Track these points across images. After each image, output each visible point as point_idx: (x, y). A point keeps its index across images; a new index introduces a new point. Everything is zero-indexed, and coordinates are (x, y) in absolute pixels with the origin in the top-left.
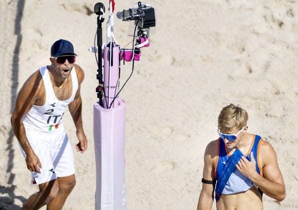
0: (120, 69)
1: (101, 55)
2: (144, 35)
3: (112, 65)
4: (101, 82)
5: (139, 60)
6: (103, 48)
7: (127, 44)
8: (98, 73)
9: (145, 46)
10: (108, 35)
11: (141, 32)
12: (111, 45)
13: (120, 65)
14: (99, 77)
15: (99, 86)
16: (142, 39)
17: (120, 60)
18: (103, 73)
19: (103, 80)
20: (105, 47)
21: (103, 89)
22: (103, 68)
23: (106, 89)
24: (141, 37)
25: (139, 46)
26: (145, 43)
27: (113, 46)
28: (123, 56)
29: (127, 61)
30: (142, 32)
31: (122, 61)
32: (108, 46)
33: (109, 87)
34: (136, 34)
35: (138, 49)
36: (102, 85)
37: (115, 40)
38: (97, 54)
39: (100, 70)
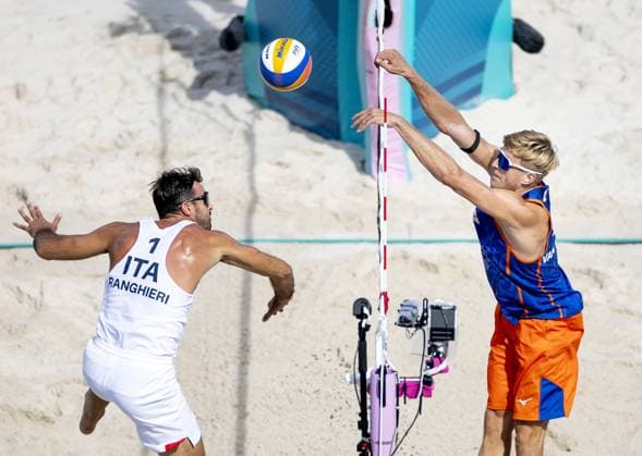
0: (398, 411)
1: (364, 388)
2: (438, 353)
3: (384, 405)
4: (365, 434)
5: (430, 396)
6: (368, 376)
7: (412, 370)
8: (360, 419)
9: (441, 372)
10: (375, 359)
11: (432, 349)
12: (383, 371)
13: (398, 405)
14: (363, 425)
15: (363, 442)
16: (436, 360)
17: (398, 396)
18: (369, 419)
19: (369, 431)
20: (372, 375)
21: (369, 446)
22: (368, 411)
23: (375, 447)
24: (434, 357)
25: (430, 372)
26: (442, 367)
27: (385, 373)
28: (404, 390)
29: (411, 397)
30: (436, 347)
31: (401, 399)
32: (378, 372)
33: (378, 443)
34: (426, 353)
35: (430, 377)
36: (367, 440)
37: (389, 363)
38: (359, 388)
39: (363, 414)
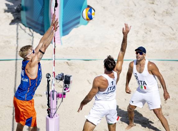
0: (57, 101)
1: (49, 96)
3: (54, 100)
4: (49, 107)
5: (65, 98)
7: (60, 91)
8: (48, 103)
9: (68, 92)
11: (66, 86)
14: (48, 105)
15: (48, 109)
16: (66, 89)
17: (57, 98)
18: (50, 103)
20: (50, 92)
21: (50, 110)
22: (50, 101)
23: (51, 110)
24: (66, 88)
25: (65, 92)
26: (68, 90)
27: (54, 92)
28: (58, 96)
29: (60, 98)
30: (66, 85)
31: (58, 98)
32: (52, 92)
33: (52, 109)
34: (64, 87)
36: (49, 108)
37: (55, 89)
38: (47, 95)
39: (48, 102)
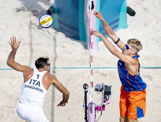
0: (95, 115)
2: (107, 99)
3: (92, 113)
5: (104, 110)
6: (87, 105)
7: (99, 103)
8: (85, 117)
9: (107, 104)
10: (89, 100)
11: (105, 97)
12: (91, 104)
13: (95, 113)
17: (95, 110)
18: (87, 117)
19: (87, 120)
22: (87, 114)
24: (105, 100)
25: (104, 104)
26: (108, 102)
27: (92, 104)
28: (97, 109)
29: (99, 111)
31: (96, 111)
32: (90, 104)
34: (103, 99)
35: (104, 105)
37: (93, 101)
38: (85, 108)
39: (86, 115)
